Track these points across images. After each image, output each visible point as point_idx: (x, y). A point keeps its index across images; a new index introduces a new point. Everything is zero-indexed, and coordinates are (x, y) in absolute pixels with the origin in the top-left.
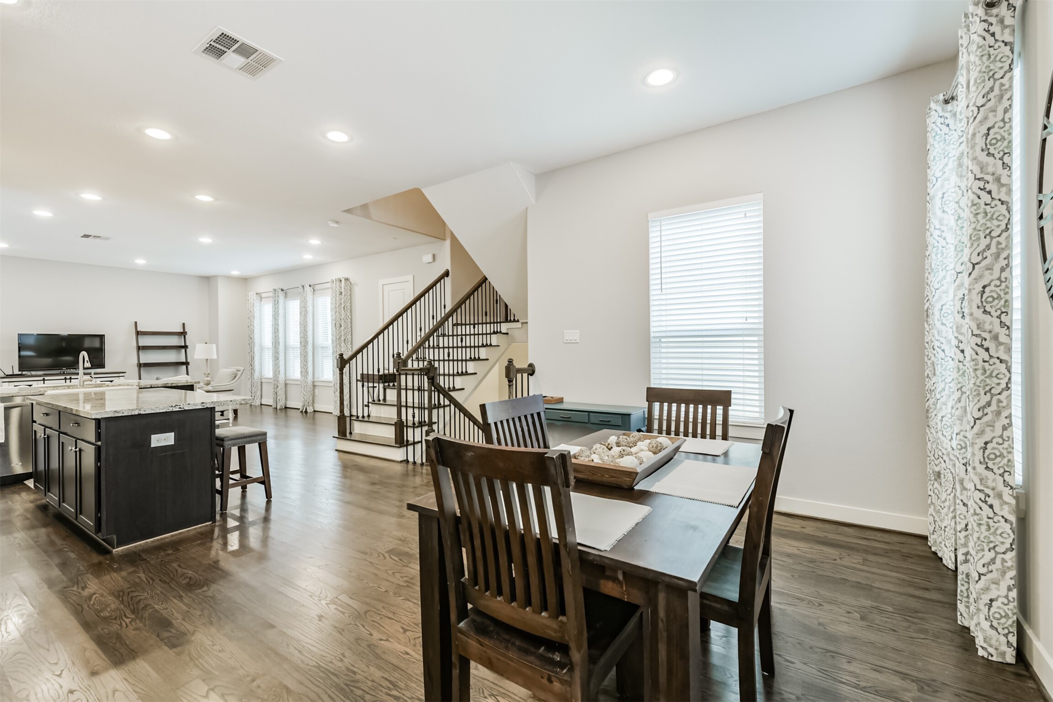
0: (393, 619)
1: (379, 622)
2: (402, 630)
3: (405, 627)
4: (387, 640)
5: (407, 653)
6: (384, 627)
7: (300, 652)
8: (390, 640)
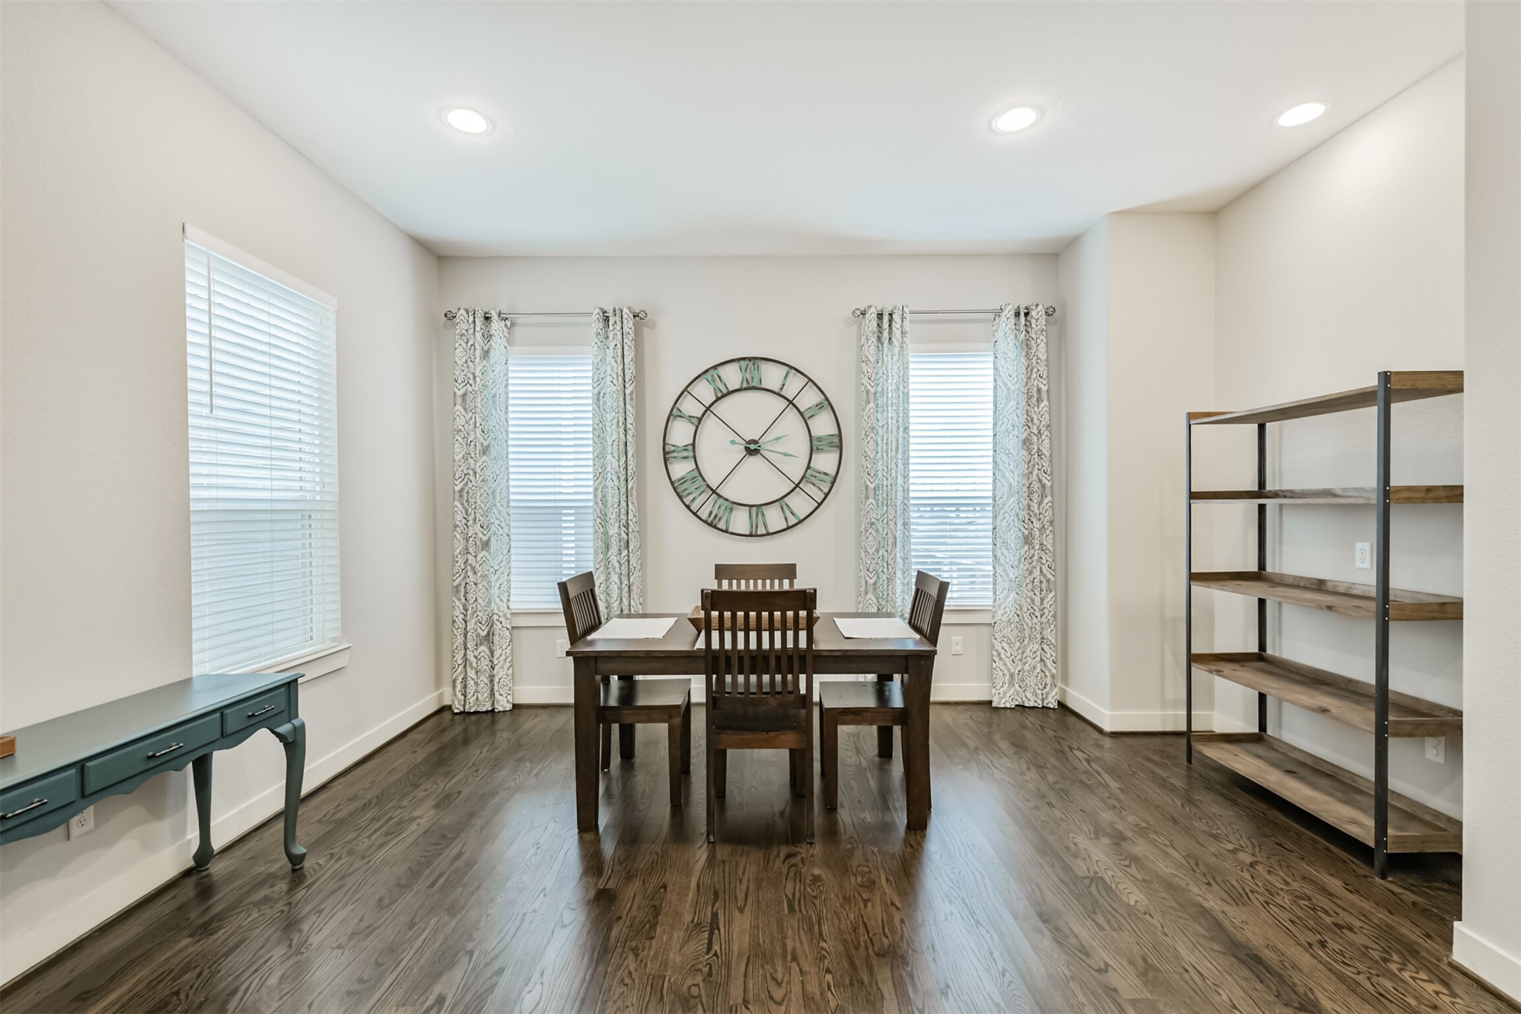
0: (864, 923)
1: (881, 930)
2: (869, 904)
3: (862, 905)
4: (892, 904)
5: (887, 880)
6: (883, 920)
7: (991, 954)
8: (889, 902)
